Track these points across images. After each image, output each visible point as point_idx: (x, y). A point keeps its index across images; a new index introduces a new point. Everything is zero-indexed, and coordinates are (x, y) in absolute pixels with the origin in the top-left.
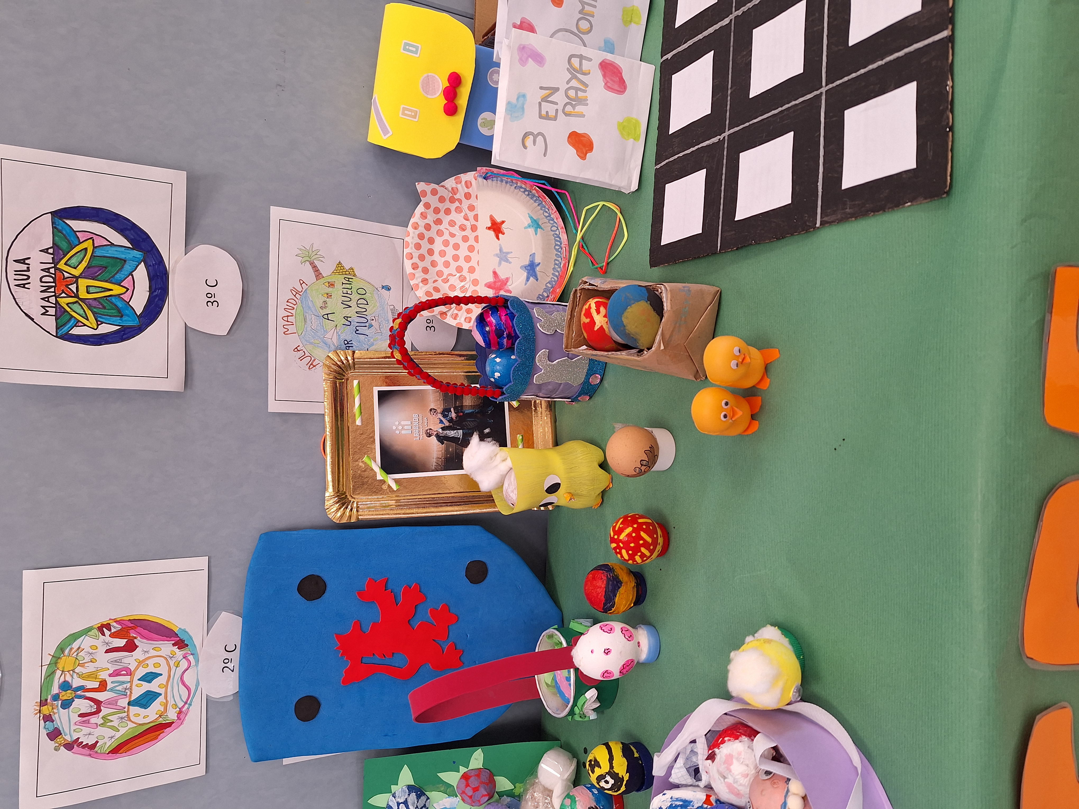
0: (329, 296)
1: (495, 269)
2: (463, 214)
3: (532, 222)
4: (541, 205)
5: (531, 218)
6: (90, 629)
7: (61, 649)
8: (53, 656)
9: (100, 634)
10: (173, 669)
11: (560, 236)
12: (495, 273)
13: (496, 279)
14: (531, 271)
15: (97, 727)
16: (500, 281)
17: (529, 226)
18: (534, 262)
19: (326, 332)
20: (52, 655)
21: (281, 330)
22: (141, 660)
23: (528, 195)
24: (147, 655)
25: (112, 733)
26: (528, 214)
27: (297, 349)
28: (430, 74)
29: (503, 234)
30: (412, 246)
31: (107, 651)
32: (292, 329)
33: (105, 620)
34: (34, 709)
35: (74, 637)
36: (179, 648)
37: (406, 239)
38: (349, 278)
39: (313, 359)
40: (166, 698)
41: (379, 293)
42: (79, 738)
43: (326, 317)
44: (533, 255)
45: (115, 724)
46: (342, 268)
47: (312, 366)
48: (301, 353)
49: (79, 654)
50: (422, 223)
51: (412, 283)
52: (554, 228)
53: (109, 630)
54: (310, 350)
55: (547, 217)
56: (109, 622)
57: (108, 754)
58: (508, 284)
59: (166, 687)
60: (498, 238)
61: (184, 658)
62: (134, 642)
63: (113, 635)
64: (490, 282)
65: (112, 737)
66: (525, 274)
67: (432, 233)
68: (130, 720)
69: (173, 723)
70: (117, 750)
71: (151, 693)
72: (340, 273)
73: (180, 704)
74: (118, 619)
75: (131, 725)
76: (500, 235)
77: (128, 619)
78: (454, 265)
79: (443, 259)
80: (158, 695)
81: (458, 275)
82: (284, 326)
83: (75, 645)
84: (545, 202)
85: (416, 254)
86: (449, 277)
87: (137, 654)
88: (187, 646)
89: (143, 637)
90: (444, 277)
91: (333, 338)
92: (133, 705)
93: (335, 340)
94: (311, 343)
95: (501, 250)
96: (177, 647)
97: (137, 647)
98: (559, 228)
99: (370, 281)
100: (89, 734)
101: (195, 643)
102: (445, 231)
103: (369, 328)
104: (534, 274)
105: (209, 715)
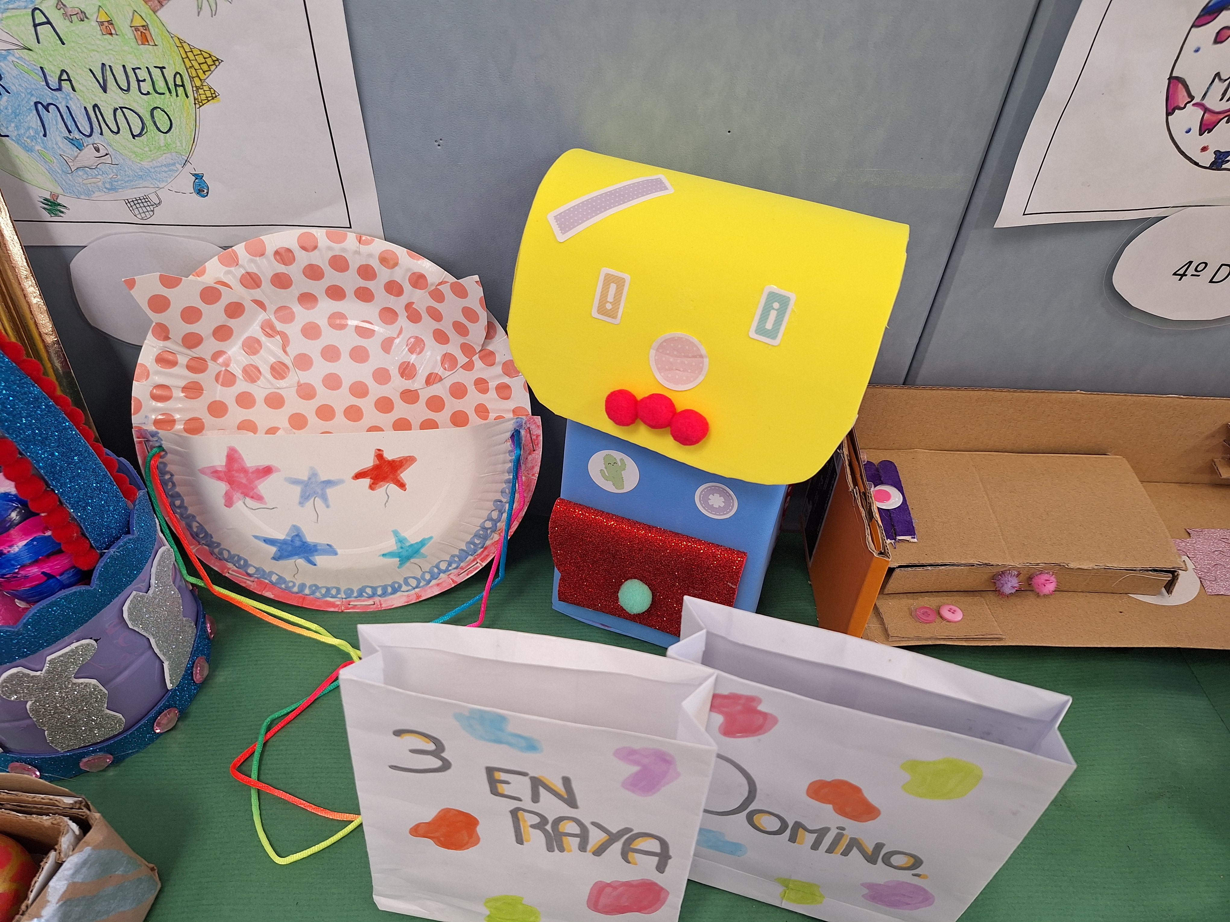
0: (107, 27)
1: (278, 470)
2: (440, 371)
3: (412, 545)
4: (464, 554)
5: (423, 543)
11: (399, 594)
12: (267, 471)
13: (253, 473)
14: (290, 548)
16: (251, 481)
17: (401, 541)
18: (315, 553)
23: (484, 529)
26: (431, 538)
28: (706, 361)
29: (372, 487)
30: (337, 249)
37: (351, 237)
38: (183, 86)
41: (179, 167)
43: (40, 17)
44: (330, 550)
46: (205, 67)
50: (400, 275)
51: (240, 249)
52: (413, 583)
55: (437, 566)
58: (248, 500)
60: (358, 476)
64: (243, 459)
66: (281, 535)
67: (383, 299)
72: (186, 60)
76: (367, 481)
78: (313, 348)
79: (323, 323)
81: (288, 361)
84: (474, 560)
85: (320, 259)
86: (278, 337)
90: (279, 326)
95: (329, 483)
98: (417, 590)
99: (200, 141)
102: (396, 326)
103: (66, 138)
104: (285, 554)
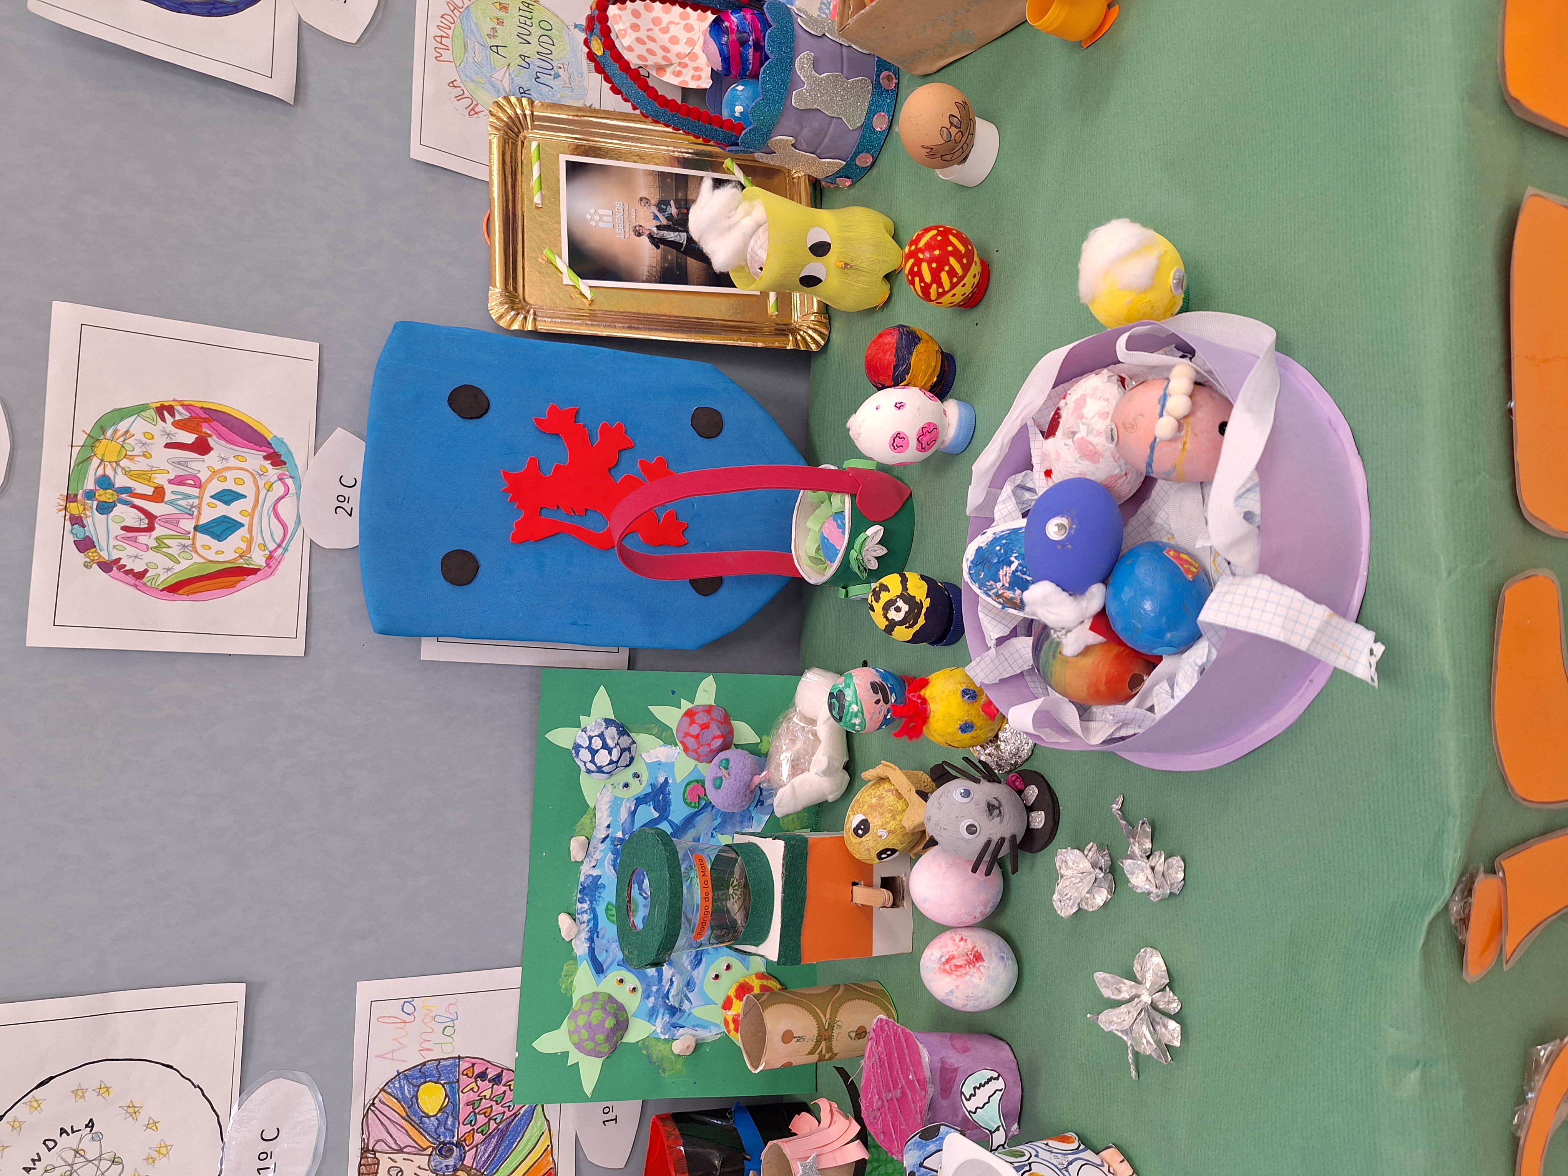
0: (500, 22)
6: (143, 408)
7: (101, 427)
8: (89, 435)
9: (158, 418)
10: (263, 492)
15: (148, 550)
19: (494, 69)
20: (88, 433)
21: (431, 54)
22: (216, 469)
24: (225, 465)
25: (170, 564)
27: (452, 84)
31: (168, 446)
32: (447, 56)
33: (166, 398)
34: (58, 503)
35: (122, 414)
36: (273, 464)
38: (528, 4)
39: (475, 103)
40: (250, 531)
41: (570, 33)
42: (120, 559)
43: (495, 49)
45: (174, 551)
47: (472, 112)
48: (458, 91)
49: (128, 441)
53: (173, 415)
54: (471, 90)
56: (172, 403)
57: (162, 591)
59: (252, 515)
61: (280, 479)
62: (207, 440)
63: (177, 425)
65: (168, 570)
68: (196, 552)
69: (259, 570)
70: (175, 589)
71: (228, 520)
73: (272, 546)
74: (186, 403)
75: (196, 559)
77: (200, 406)
80: (239, 525)
82: (437, 50)
83: (123, 426)
87: (211, 458)
88: (285, 463)
89: (221, 436)
91: (504, 79)
92: (201, 532)
93: (506, 83)
94: (473, 81)
96: (269, 462)
97: (211, 449)
100: (136, 557)
101: (297, 463)
103: (554, 78)
105: (313, 572)
